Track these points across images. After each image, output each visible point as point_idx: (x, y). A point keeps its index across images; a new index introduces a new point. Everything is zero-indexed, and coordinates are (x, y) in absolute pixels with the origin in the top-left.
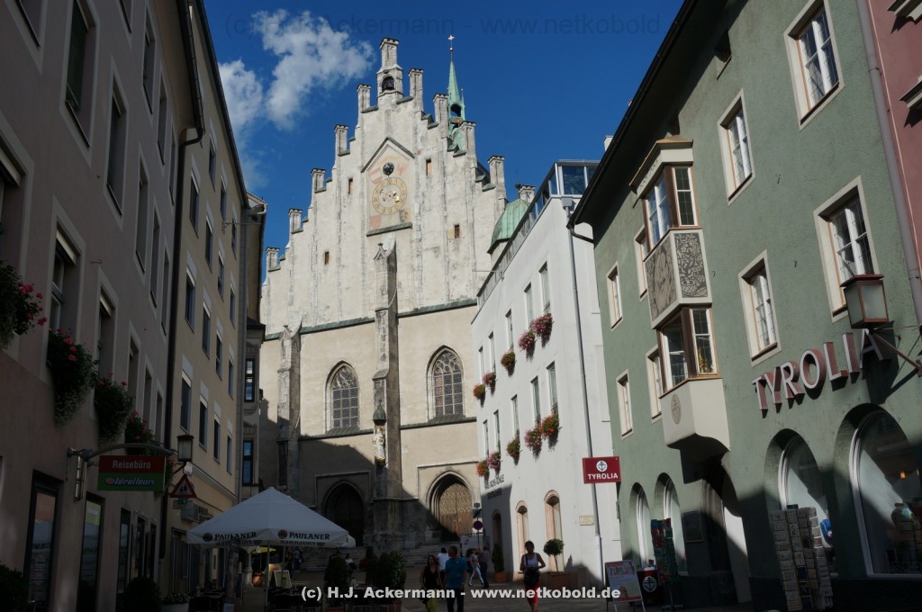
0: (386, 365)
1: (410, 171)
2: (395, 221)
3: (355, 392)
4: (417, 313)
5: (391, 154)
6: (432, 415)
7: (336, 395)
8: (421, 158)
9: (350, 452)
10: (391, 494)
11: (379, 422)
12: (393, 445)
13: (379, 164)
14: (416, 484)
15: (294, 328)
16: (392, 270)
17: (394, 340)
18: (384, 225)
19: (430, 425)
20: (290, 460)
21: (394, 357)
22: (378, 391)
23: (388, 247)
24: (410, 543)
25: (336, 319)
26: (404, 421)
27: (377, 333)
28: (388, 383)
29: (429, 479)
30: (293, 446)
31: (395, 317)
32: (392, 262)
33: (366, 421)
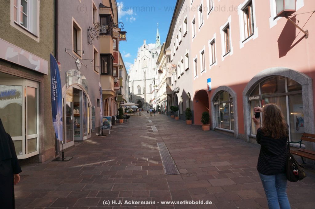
0: (144, 86)
1: (147, 60)
2: (145, 67)
3: (140, 89)
4: (148, 79)
5: (145, 57)
6: (150, 92)
7: (138, 89)
8: (149, 58)
9: (140, 97)
10: (145, 102)
11: (143, 93)
12: (145, 96)
13: (143, 59)
14: (148, 101)
15: (133, 81)
16: (145, 74)
17: (145, 83)
18: (144, 67)
19: (150, 94)
20: (133, 97)
21: (145, 85)
22: (143, 90)
23: (145, 71)
24: (147, 108)
25: (138, 80)
26: (146, 93)
27: (143, 82)
28: (145, 88)
29: (149, 100)
30: (133, 96)
31: (145, 80)
32: (145, 73)
33: (142, 93)
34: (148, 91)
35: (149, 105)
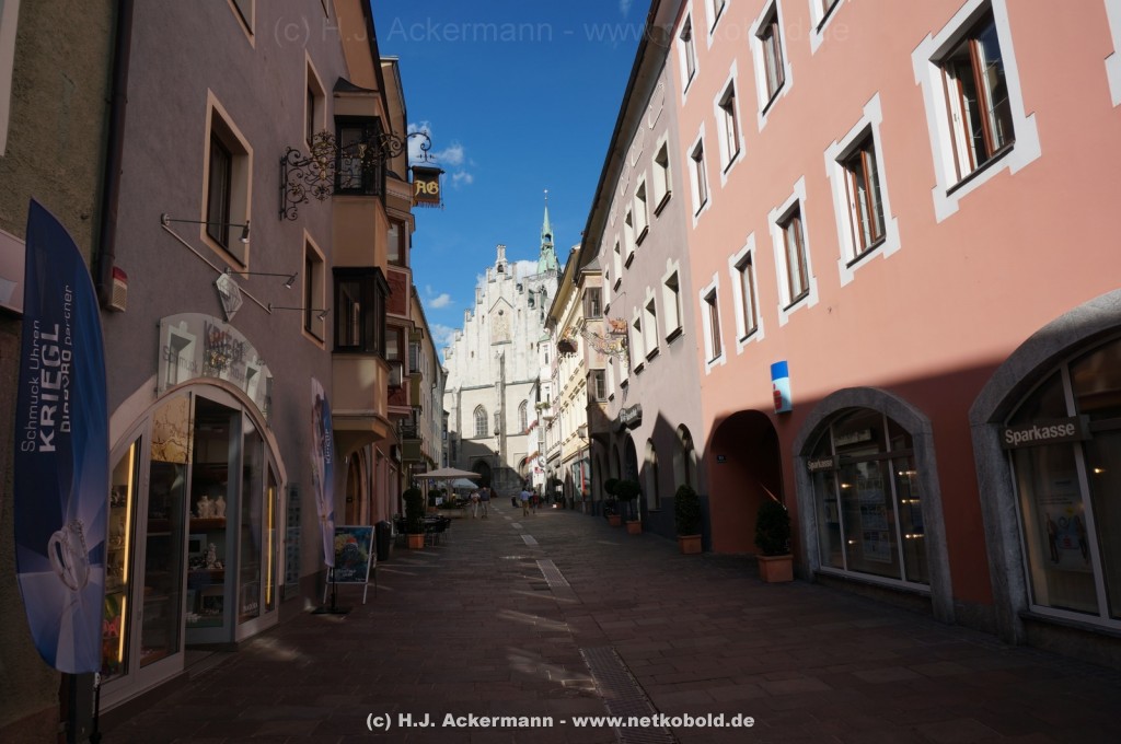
34: (513, 426)
35: (518, 476)
